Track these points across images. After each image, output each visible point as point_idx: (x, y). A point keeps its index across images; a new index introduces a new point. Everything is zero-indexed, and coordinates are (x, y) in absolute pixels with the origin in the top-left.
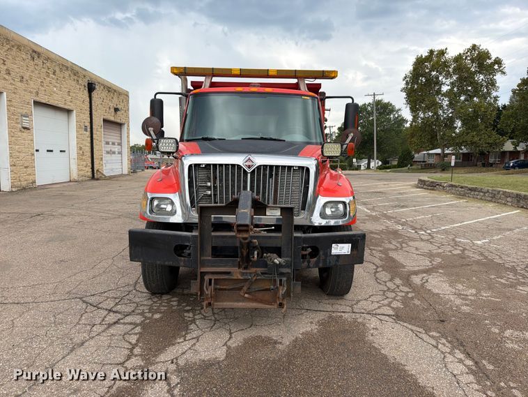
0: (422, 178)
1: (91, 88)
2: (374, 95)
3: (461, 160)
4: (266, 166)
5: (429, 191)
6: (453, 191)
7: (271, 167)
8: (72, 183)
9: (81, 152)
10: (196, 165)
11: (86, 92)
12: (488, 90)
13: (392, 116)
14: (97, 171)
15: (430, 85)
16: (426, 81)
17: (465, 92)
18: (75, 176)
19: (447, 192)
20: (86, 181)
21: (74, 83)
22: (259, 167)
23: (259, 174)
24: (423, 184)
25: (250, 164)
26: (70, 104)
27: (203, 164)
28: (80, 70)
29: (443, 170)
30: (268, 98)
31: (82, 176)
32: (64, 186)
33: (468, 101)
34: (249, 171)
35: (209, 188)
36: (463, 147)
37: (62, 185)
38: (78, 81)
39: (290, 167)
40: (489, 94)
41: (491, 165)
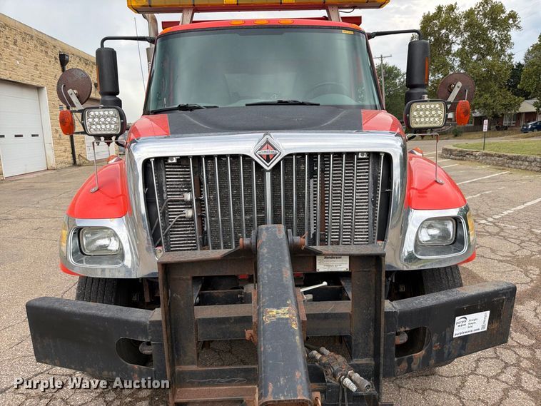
0: (446, 147)
1: (63, 60)
2: (382, 57)
3: (472, 125)
4: (303, 155)
5: (458, 162)
6: (488, 161)
7: (313, 156)
8: (49, 172)
9: (58, 136)
10: (157, 160)
11: (58, 65)
12: (502, 47)
13: (397, 81)
14: (79, 155)
15: (440, 44)
16: (435, 40)
17: (478, 51)
18: (52, 163)
19: (481, 162)
20: (66, 168)
21: (42, 55)
22: (288, 159)
23: (288, 173)
24: (448, 153)
25: (270, 152)
26: (39, 79)
27: (172, 157)
28: (49, 40)
29: (456, 136)
30: (286, 34)
31: (62, 163)
32: (38, 177)
33: (480, 60)
34: (268, 167)
35: (188, 204)
36: (476, 111)
37: (35, 175)
38: (46, 52)
39: (351, 155)
40: (503, 51)
41: (506, 128)
